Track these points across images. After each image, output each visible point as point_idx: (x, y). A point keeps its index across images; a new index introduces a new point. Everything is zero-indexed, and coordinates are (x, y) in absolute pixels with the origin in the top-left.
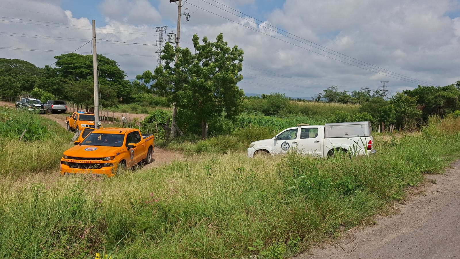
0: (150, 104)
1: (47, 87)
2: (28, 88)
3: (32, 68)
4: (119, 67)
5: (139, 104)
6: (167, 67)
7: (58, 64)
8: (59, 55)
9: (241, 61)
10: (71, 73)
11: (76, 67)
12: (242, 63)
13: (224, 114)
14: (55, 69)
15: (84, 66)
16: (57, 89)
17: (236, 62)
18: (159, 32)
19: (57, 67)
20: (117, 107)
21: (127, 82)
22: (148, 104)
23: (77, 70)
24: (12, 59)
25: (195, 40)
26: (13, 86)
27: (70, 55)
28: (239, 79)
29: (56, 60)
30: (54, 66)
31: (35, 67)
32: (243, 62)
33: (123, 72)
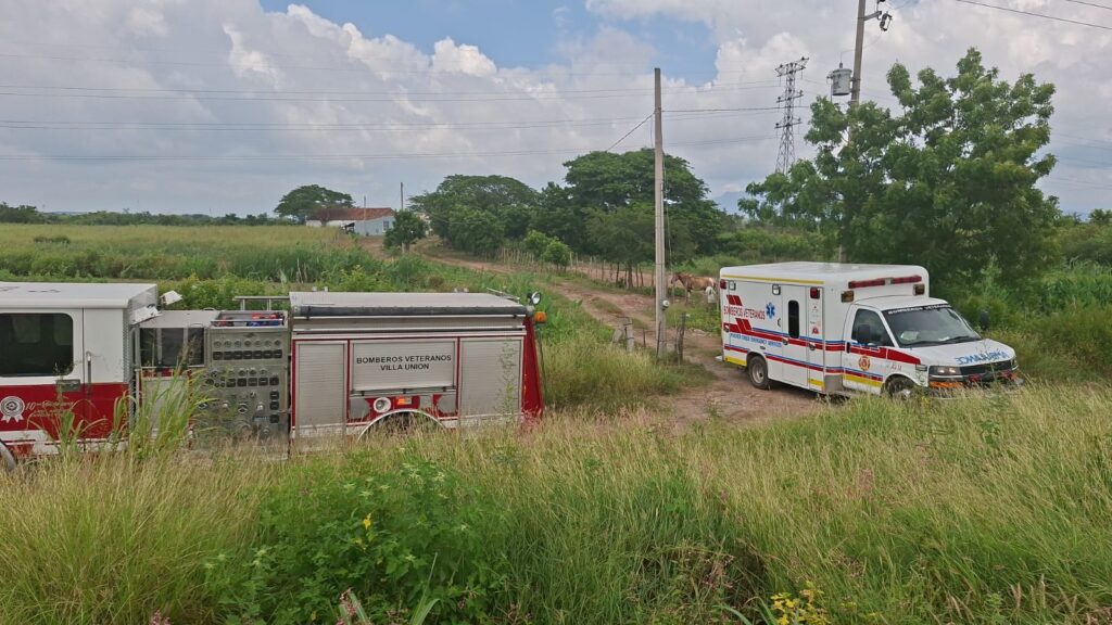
0: (763, 254)
1: (550, 229)
2: (517, 229)
3: (519, 190)
4: (692, 172)
5: (735, 256)
6: (827, 161)
7: (570, 178)
8: (573, 159)
9: (1045, 114)
10: (594, 194)
11: (606, 181)
12: (1051, 121)
13: (991, 271)
14: (566, 188)
15: (622, 176)
16: (569, 232)
17: (1032, 120)
18: (784, 78)
19: (570, 186)
20: (692, 265)
21: (709, 205)
22: (759, 254)
23: (609, 186)
24: (487, 176)
25: (898, 79)
26: (493, 229)
27: (595, 156)
28: (1044, 167)
29: (566, 170)
30: (564, 185)
31: (526, 187)
32: (1051, 116)
33: (702, 182)
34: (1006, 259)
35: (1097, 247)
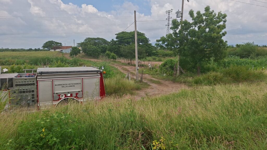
0: (163, 56)
1: (112, 50)
2: (104, 51)
3: (104, 41)
4: (146, 36)
5: (156, 56)
6: (175, 34)
7: (117, 38)
8: (117, 33)
9: (225, 22)
10: (123, 42)
11: (125, 39)
12: (226, 23)
14: (116, 41)
15: (129, 38)
16: (117, 51)
17: (221, 23)
18: (168, 14)
19: (117, 40)
20: (146, 59)
21: (150, 44)
22: (162, 56)
23: (125, 40)
24: (96, 38)
25: (191, 13)
26: (98, 51)
27: (123, 33)
28: (224, 34)
29: (116, 36)
30: (115, 40)
31: (106, 40)
32: (226, 22)
33: (148, 39)
34: (216, 55)
35: (237, 53)
